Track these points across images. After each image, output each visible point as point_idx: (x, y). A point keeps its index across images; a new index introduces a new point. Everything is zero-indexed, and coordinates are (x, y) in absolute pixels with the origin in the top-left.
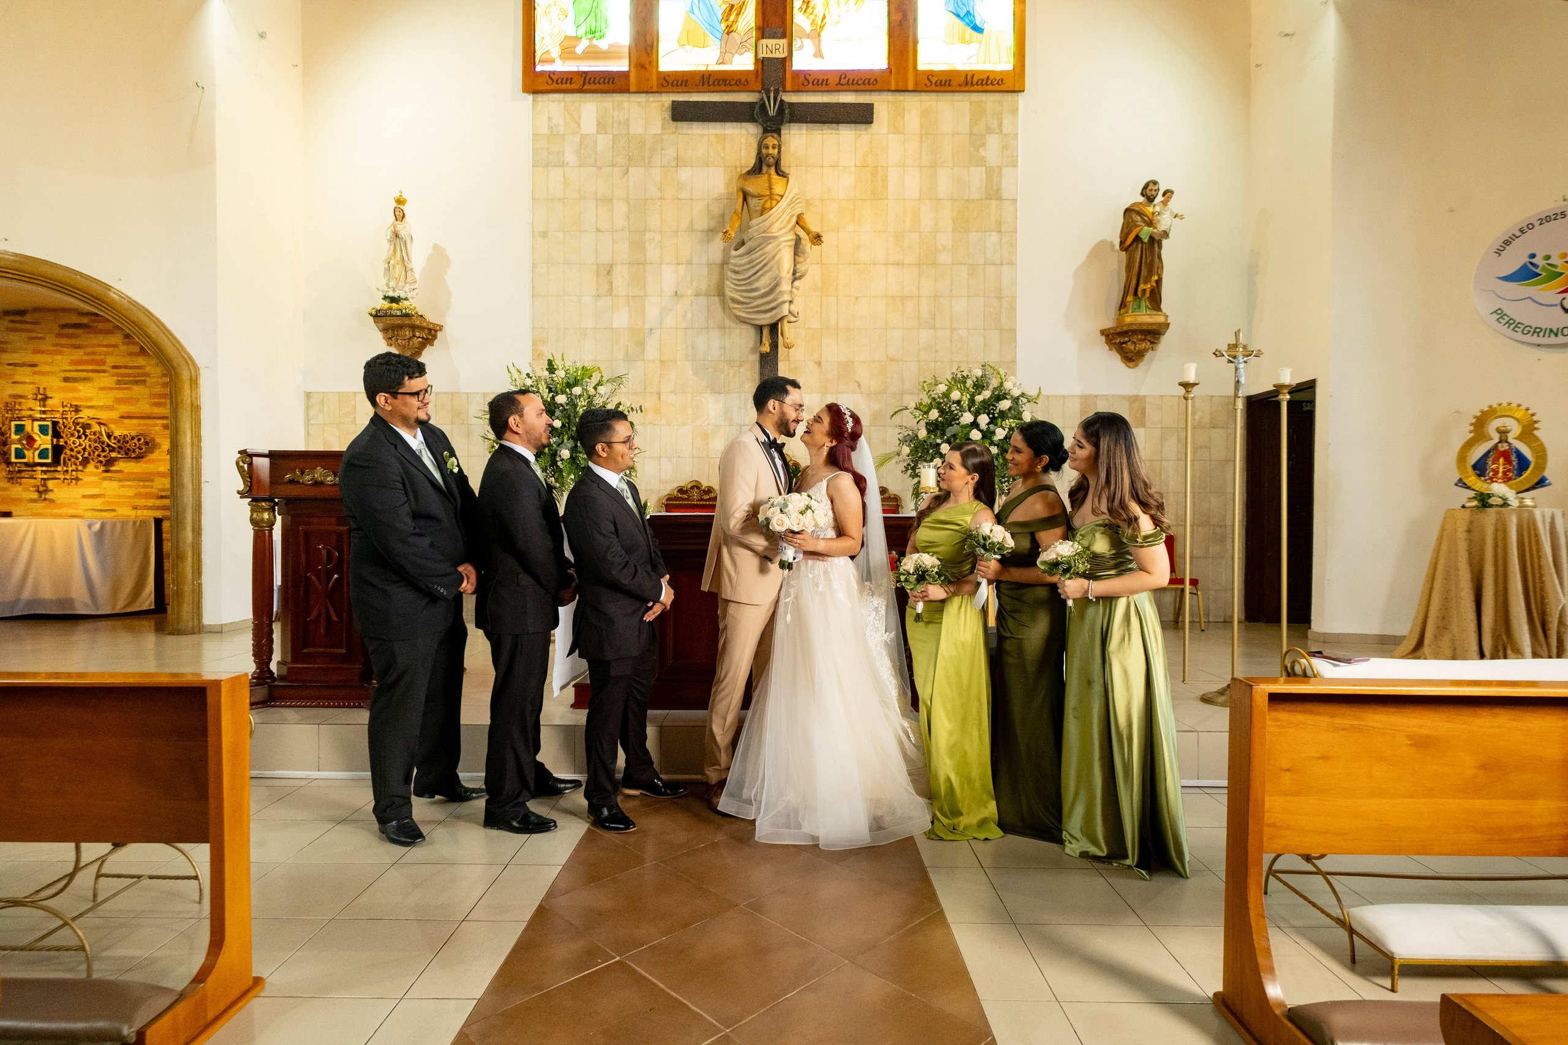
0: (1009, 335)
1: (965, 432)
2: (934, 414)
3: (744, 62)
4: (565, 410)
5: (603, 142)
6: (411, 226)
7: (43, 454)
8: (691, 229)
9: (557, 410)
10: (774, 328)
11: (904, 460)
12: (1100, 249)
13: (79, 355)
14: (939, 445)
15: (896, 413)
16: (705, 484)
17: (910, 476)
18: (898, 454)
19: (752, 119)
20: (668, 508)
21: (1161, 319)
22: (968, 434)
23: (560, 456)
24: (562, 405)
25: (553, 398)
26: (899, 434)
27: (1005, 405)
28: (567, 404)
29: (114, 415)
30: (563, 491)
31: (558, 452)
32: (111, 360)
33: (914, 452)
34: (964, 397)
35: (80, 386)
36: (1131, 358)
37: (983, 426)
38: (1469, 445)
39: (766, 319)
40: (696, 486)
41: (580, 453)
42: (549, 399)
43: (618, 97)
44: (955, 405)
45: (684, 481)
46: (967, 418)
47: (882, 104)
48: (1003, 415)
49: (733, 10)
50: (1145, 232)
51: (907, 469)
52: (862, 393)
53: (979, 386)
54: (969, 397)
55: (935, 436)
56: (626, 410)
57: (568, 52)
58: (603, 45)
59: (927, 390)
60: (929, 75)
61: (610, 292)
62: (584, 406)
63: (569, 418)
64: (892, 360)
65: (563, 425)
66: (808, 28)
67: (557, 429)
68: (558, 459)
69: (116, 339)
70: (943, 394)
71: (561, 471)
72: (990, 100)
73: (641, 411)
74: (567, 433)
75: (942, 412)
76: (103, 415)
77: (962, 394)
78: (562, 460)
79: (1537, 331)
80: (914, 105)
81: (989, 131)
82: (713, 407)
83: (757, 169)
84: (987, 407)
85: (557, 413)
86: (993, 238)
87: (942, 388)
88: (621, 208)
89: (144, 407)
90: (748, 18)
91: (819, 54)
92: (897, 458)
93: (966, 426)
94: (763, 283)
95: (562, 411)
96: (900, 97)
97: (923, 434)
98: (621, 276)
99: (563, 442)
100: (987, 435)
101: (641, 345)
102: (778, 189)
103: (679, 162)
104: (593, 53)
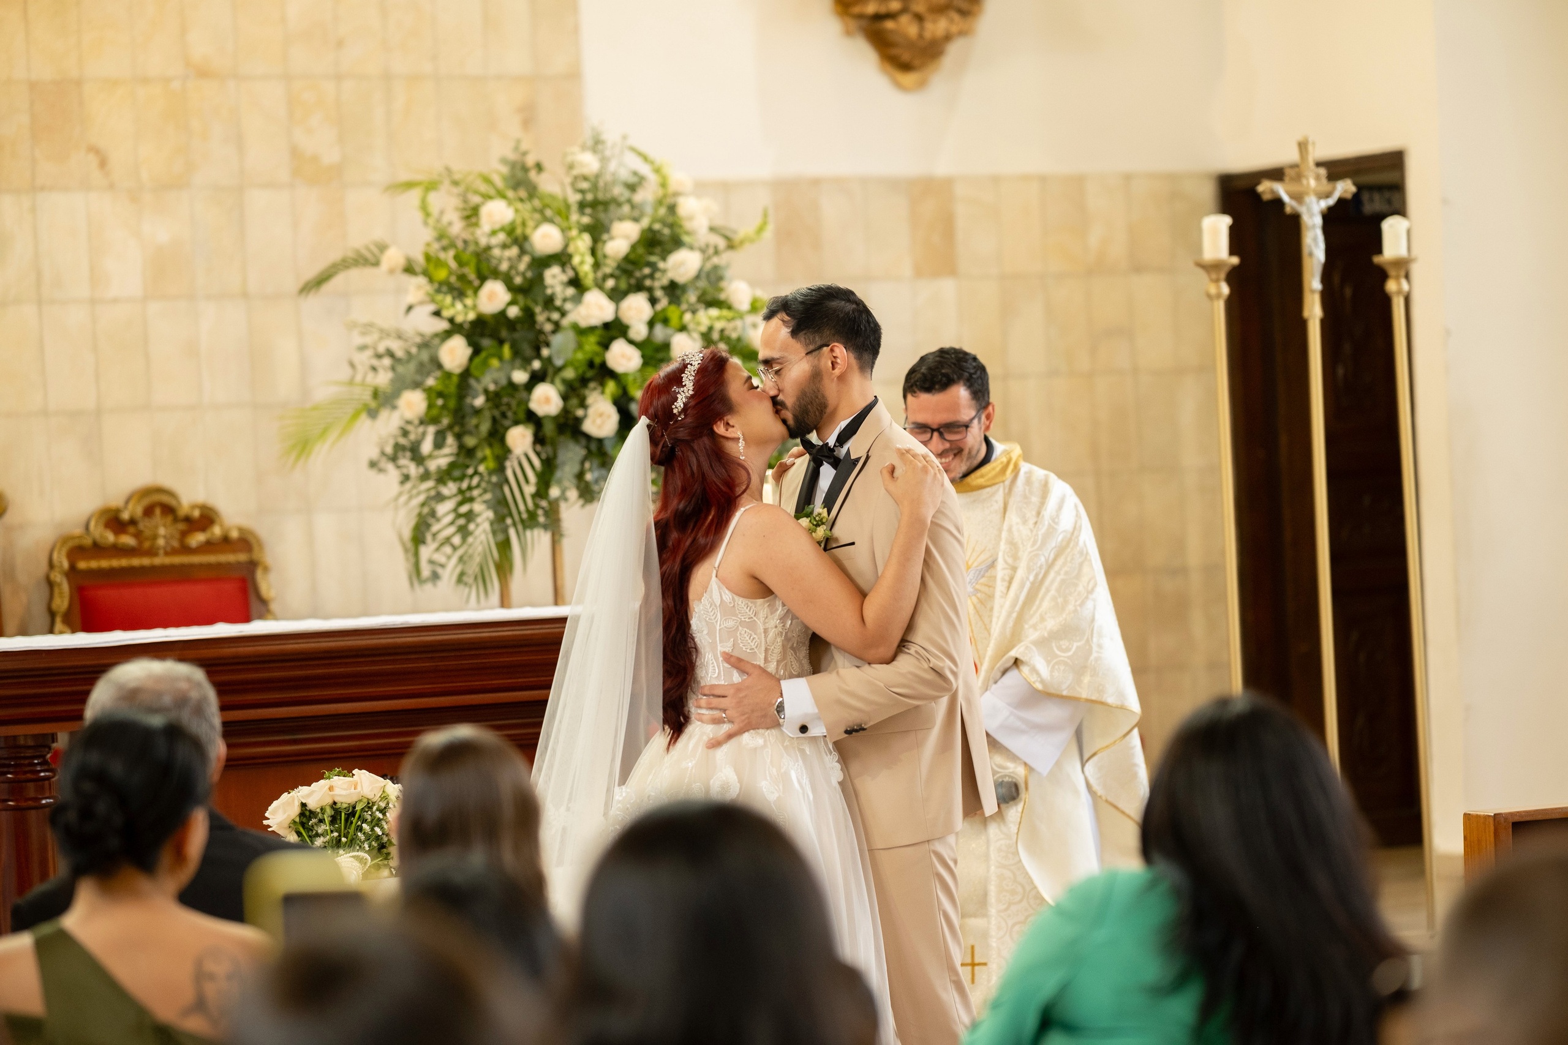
2: (495, 296)
22: (599, 353)
27: (684, 265)
36: (906, 59)
46: (595, 307)
52: (111, 186)
55: (501, 360)
64: (203, 73)
75: (512, 287)
77: (566, 236)
100: (653, 356)
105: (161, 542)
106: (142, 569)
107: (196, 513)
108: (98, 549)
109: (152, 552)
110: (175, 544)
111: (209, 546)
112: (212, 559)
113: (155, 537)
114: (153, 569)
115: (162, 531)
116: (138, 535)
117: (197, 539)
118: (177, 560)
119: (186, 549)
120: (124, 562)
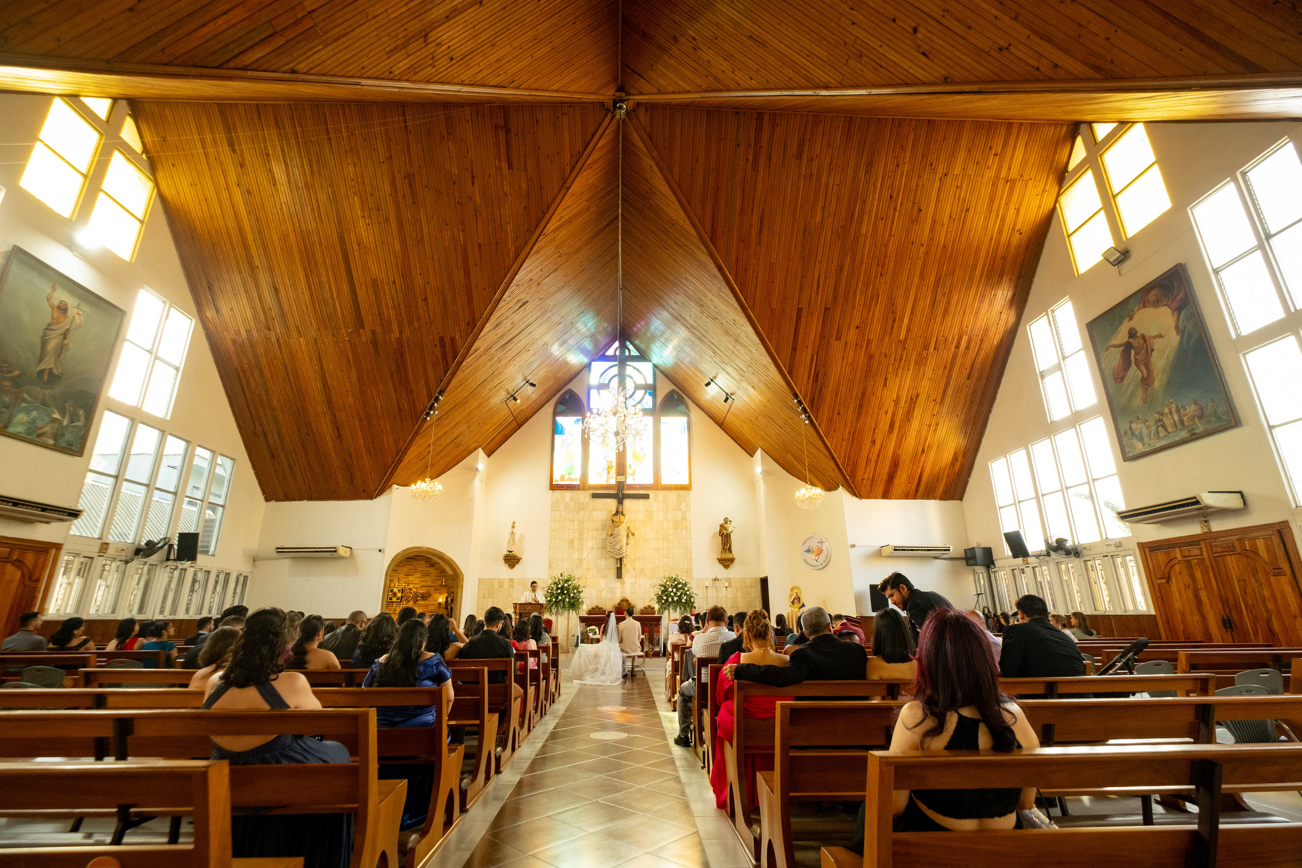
0: (690, 560)
2: (662, 588)
3: (613, 482)
5: (572, 504)
6: (515, 530)
7: (398, 599)
8: (597, 529)
10: (621, 559)
12: (714, 536)
13: (411, 567)
16: (600, 607)
19: (615, 498)
20: (589, 614)
21: (731, 556)
27: (680, 586)
29: (419, 586)
32: (420, 569)
33: (658, 598)
34: (672, 583)
35: (410, 577)
36: (726, 567)
37: (674, 592)
38: (791, 596)
39: (619, 557)
40: (597, 607)
43: (577, 491)
44: (668, 586)
45: (594, 606)
46: (670, 590)
47: (652, 494)
48: (680, 588)
49: (609, 468)
50: (725, 532)
53: (675, 580)
55: (662, 594)
56: (581, 587)
57: (562, 478)
58: (572, 477)
60: (665, 485)
61: (573, 548)
63: (567, 590)
66: (631, 473)
69: (423, 562)
72: (682, 492)
75: (665, 587)
76: (416, 586)
79: (812, 565)
80: (661, 494)
81: (682, 501)
82: (603, 582)
83: (617, 513)
84: (676, 586)
86: (684, 532)
87: (665, 581)
88: (576, 523)
89: (429, 583)
90: (613, 472)
91: (633, 480)
93: (670, 592)
94: (618, 547)
96: (657, 492)
97: (660, 593)
98: (576, 543)
100: (675, 594)
101: (581, 564)
102: (622, 520)
103: (594, 510)
104: (570, 479)
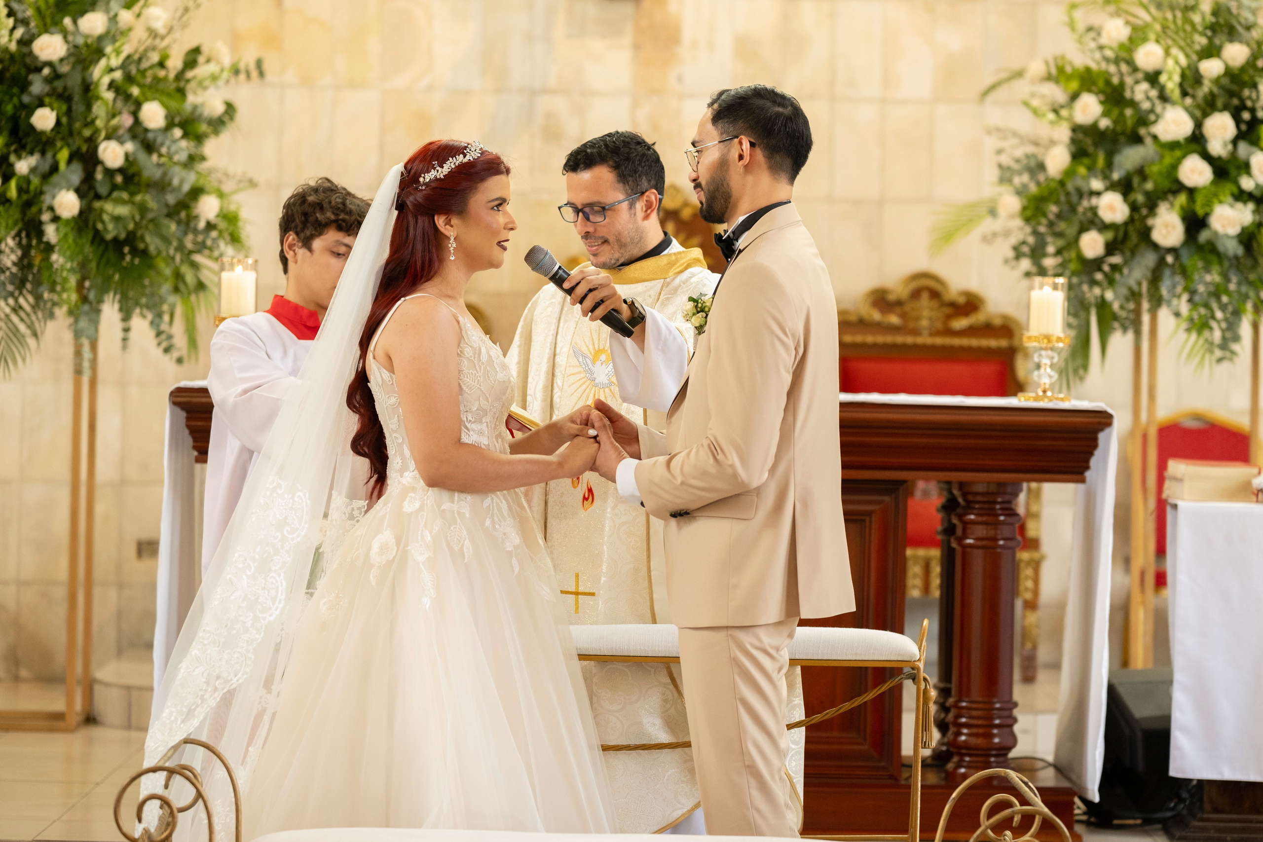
1: (1168, 160)
2: (1091, 108)
4: (56, 76)
9: (31, 77)
11: (1007, 233)
14: (1098, 194)
15: (993, 87)
17: (1028, 274)
18: (993, 212)
22: (1175, 167)
23: (51, 209)
24: (49, 64)
25: (26, 42)
26: (999, 152)
28: (62, 60)
30: (55, 304)
31: (47, 200)
34: (1170, 62)
37: (1218, 146)
41: (98, 197)
42: (13, 47)
44: (1144, 86)
46: (1175, 124)
51: (1018, 254)
54: (1183, 61)
55: (1091, 169)
56: (225, 75)
59: (1081, 26)
62: (111, 70)
65: (58, 123)
67: (43, 133)
68: (46, 217)
70: (1122, 46)
71: (49, 248)
73: (261, 74)
74: (68, 145)
77: (1167, 53)
78: (56, 219)
84: (1232, 93)
85: (37, 86)
92: (988, 225)
93: (1173, 145)
95: (48, 80)
97: (1057, 160)
99: (54, 169)
105: (925, 323)
106: (905, 347)
107: (962, 300)
108: (862, 324)
109: (916, 332)
110: (939, 326)
111: (971, 331)
112: (974, 342)
113: (918, 319)
114: (915, 347)
115: (926, 313)
116: (903, 316)
117: (960, 323)
118: (939, 341)
119: (950, 332)
120: (889, 339)
